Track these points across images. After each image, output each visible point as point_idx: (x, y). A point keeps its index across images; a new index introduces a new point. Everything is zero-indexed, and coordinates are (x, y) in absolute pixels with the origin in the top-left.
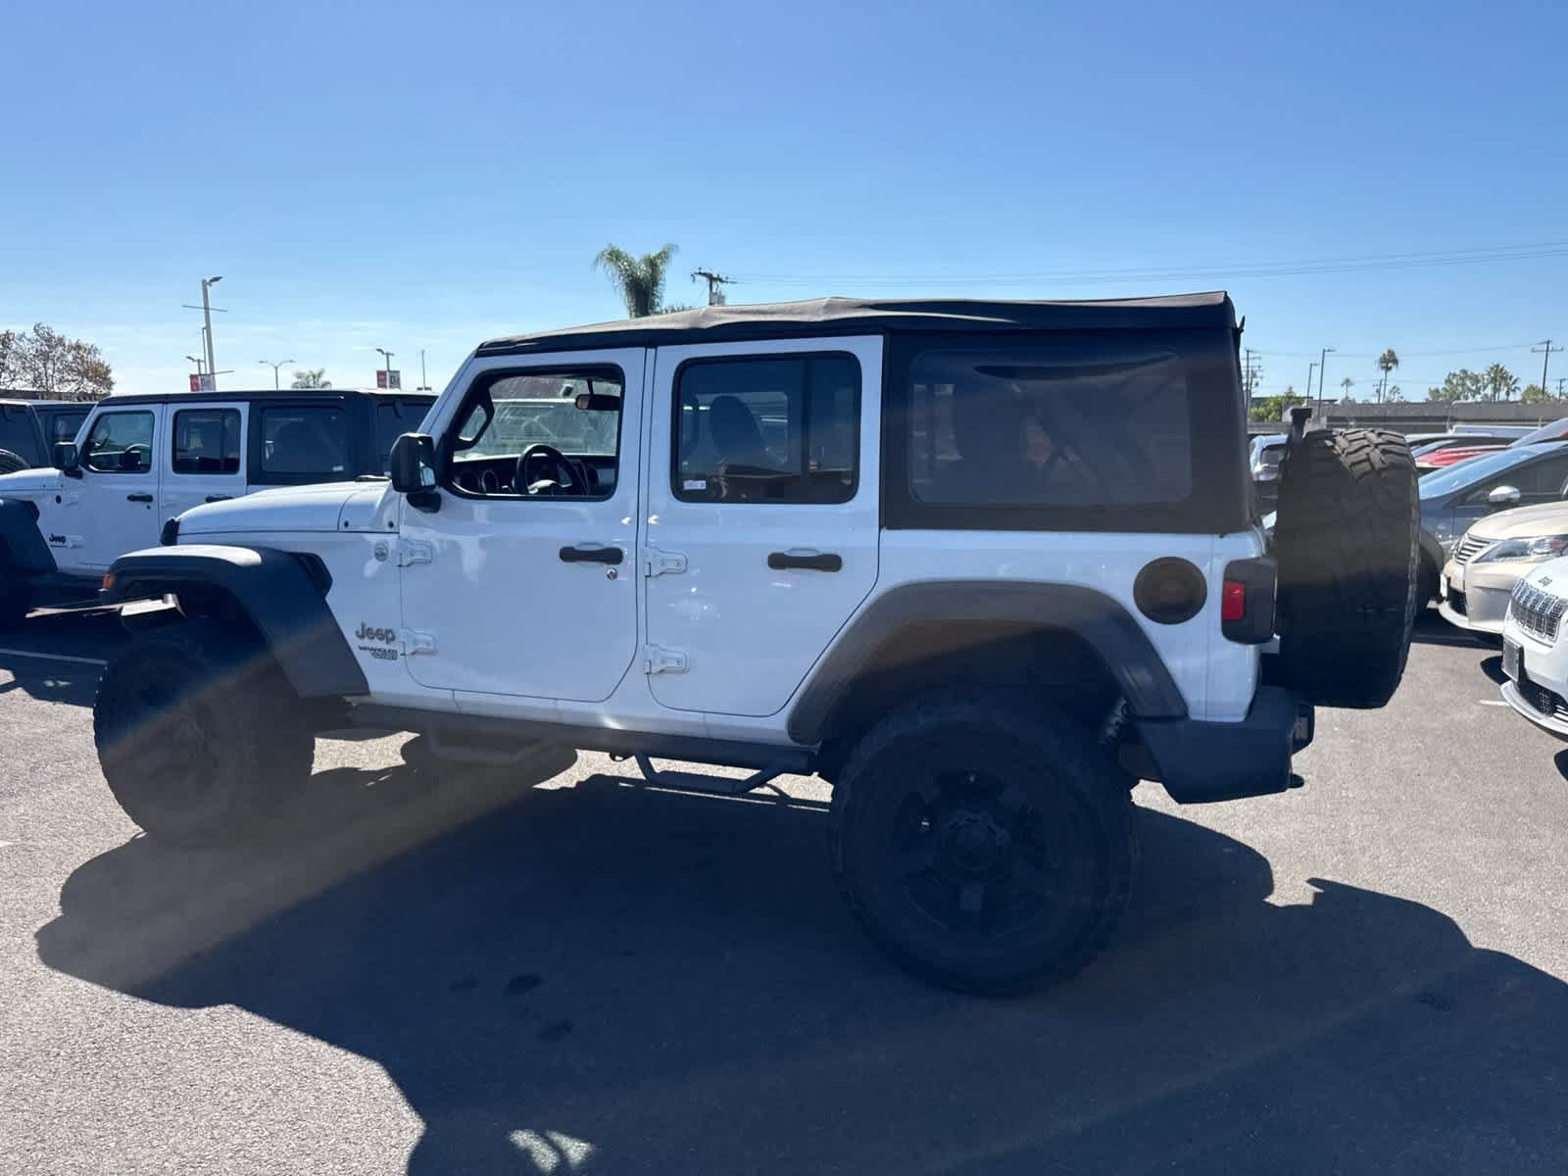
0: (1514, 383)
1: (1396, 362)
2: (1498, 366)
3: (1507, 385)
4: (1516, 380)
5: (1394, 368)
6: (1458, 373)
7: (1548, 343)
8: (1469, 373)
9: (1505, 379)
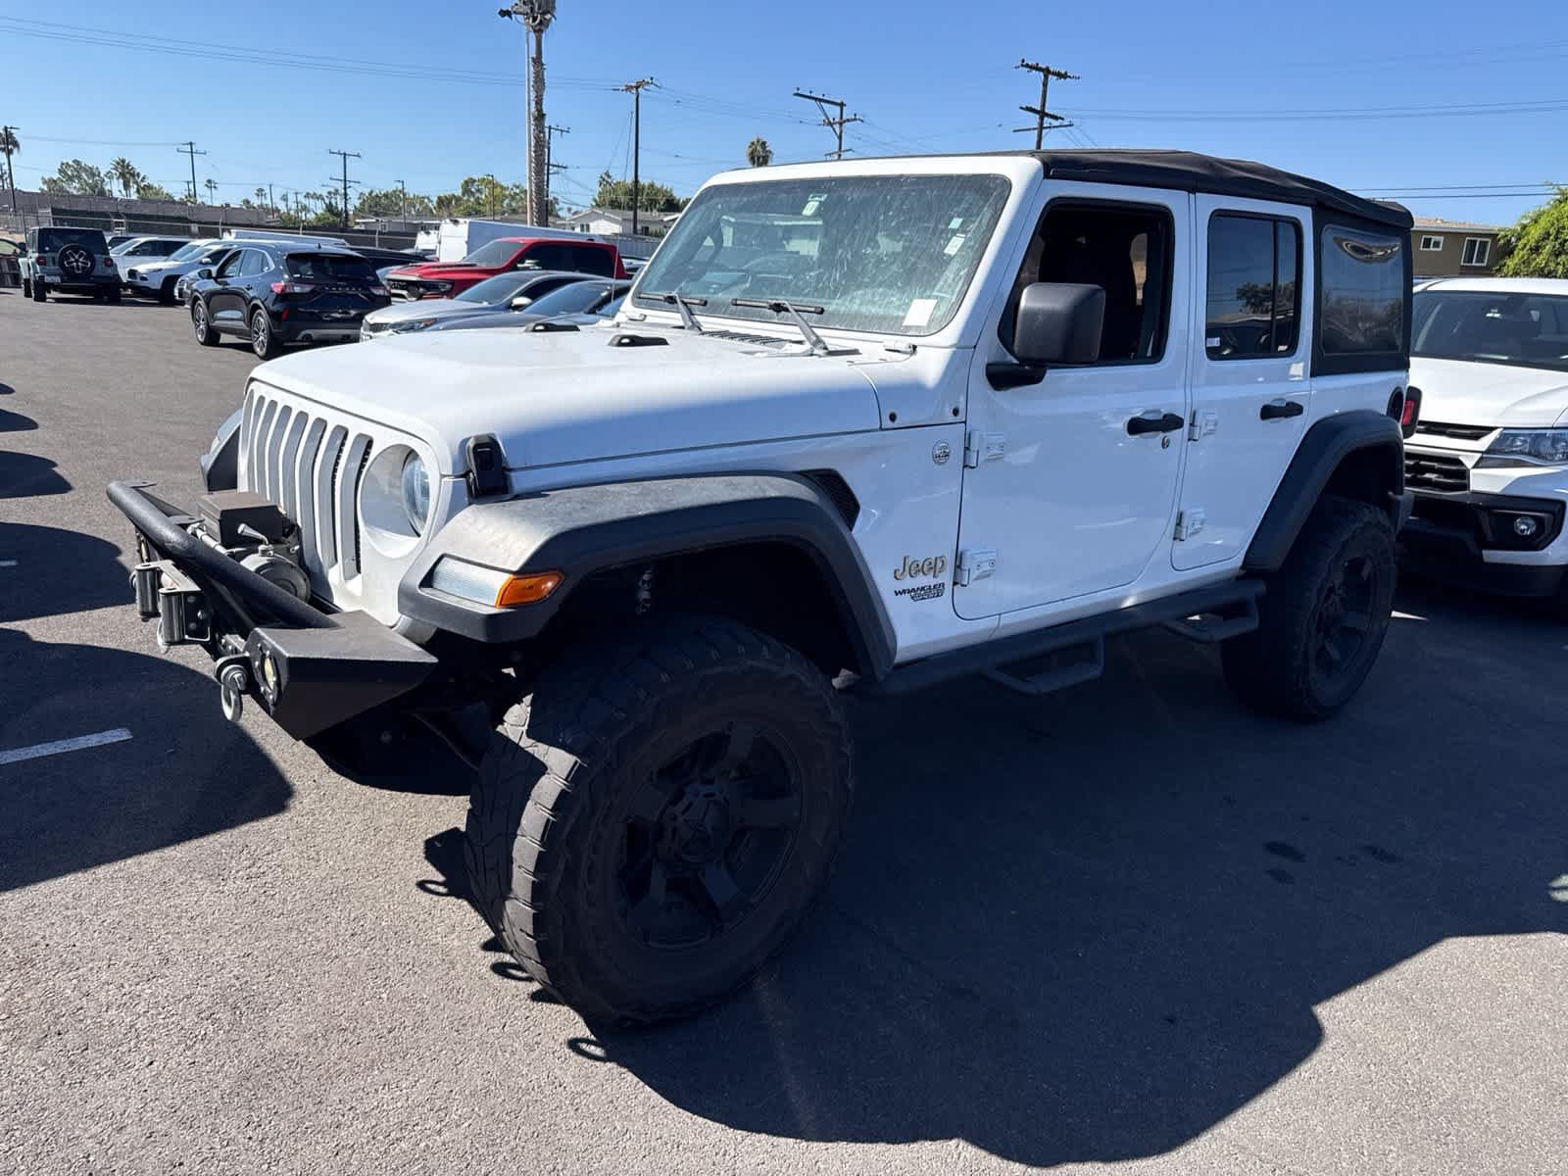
0: (142, 181)
1: (16, 144)
2: (123, 161)
3: (136, 183)
4: (144, 178)
5: (15, 150)
6: (71, 163)
7: (191, 144)
8: (83, 165)
9: (133, 175)
